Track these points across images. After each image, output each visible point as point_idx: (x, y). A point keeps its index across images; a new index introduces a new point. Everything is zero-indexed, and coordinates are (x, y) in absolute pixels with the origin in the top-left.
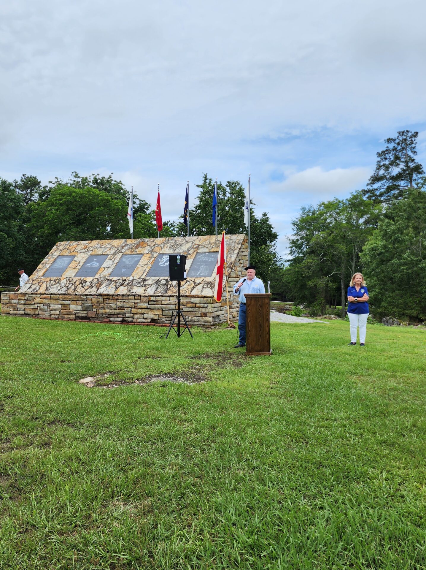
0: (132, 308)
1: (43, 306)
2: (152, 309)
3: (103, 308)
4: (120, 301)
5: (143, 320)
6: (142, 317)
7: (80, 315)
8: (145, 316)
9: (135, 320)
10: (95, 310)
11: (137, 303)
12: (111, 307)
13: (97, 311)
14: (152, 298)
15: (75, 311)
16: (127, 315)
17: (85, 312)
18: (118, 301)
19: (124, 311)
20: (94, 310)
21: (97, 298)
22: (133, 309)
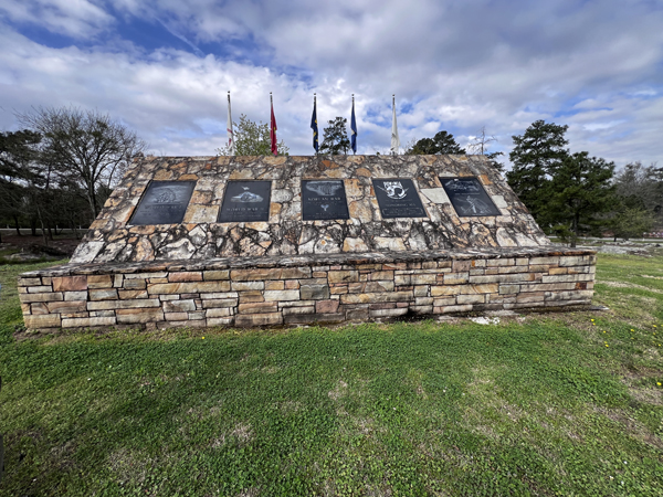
0: (431, 285)
1: (180, 299)
2: (477, 284)
3: (359, 291)
4: (401, 272)
5: (457, 308)
6: (453, 301)
7: (297, 310)
8: (461, 299)
9: (437, 310)
10: (337, 297)
11: (442, 275)
12: (379, 286)
13: (343, 298)
14: (478, 263)
15: (281, 304)
16: (418, 301)
17: (309, 303)
18: (397, 272)
19: (411, 292)
20: (332, 297)
21: (342, 270)
22: (433, 289)
